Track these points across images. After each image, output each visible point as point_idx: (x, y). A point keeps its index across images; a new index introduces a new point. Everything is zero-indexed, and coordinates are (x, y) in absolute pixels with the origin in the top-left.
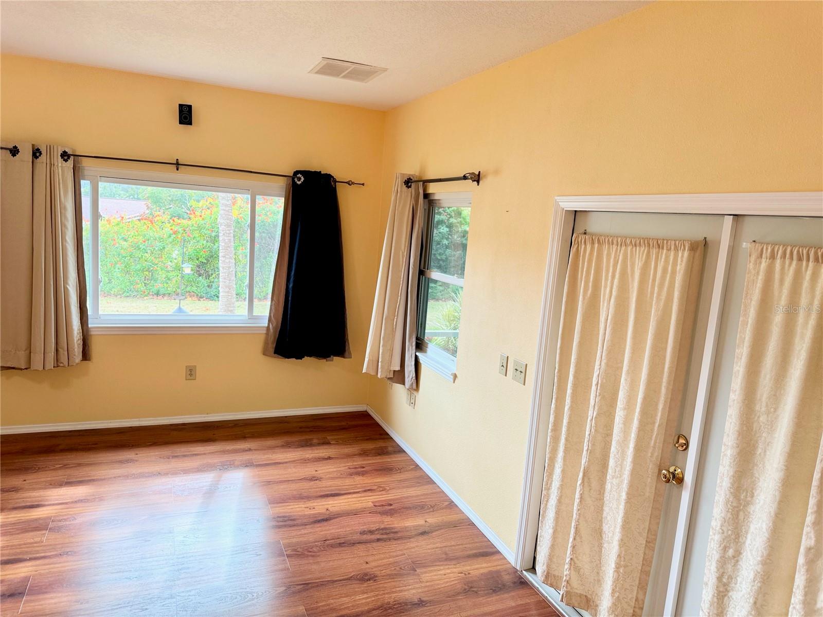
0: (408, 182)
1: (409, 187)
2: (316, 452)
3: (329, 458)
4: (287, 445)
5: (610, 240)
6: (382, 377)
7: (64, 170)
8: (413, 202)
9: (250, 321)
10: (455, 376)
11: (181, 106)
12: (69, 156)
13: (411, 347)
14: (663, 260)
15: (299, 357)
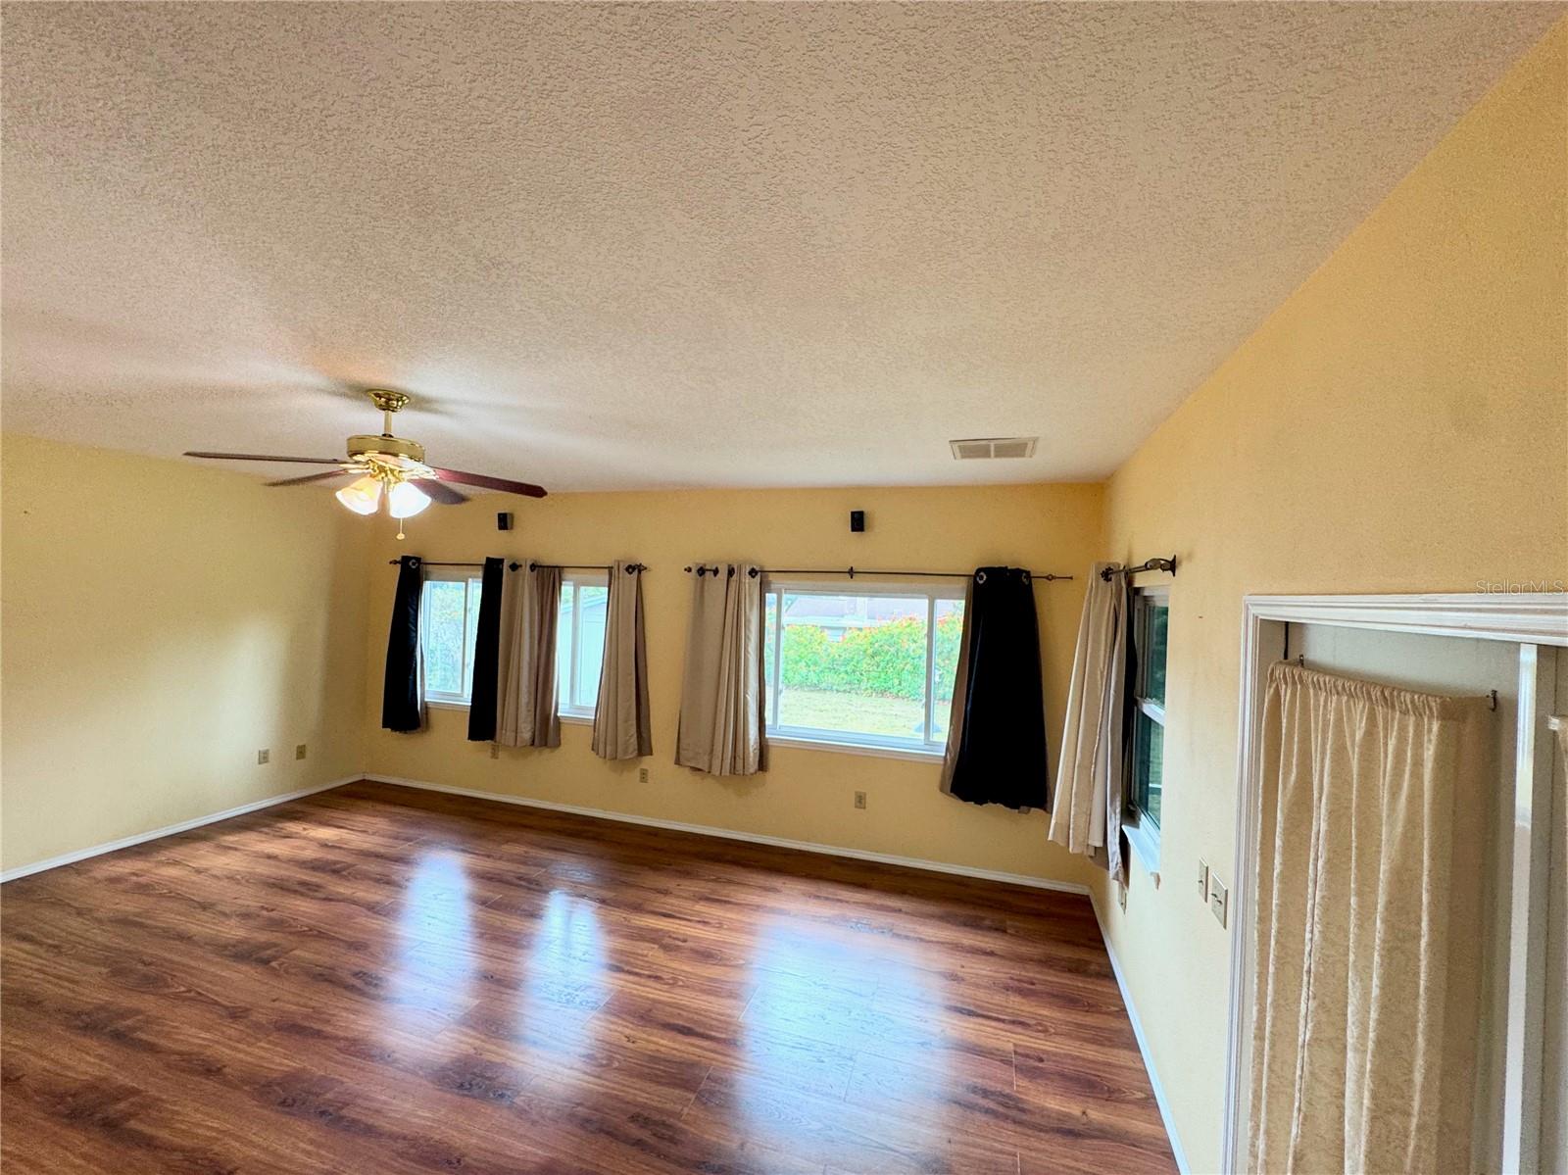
0: (1107, 575)
1: (1108, 579)
2: (980, 938)
3: (992, 954)
4: (944, 918)
5: (1315, 679)
6: (1076, 851)
7: (751, 585)
8: (1114, 601)
9: (927, 747)
10: (1158, 880)
11: (853, 513)
12: (756, 573)
13: (1113, 815)
14: (1395, 733)
15: (980, 801)
